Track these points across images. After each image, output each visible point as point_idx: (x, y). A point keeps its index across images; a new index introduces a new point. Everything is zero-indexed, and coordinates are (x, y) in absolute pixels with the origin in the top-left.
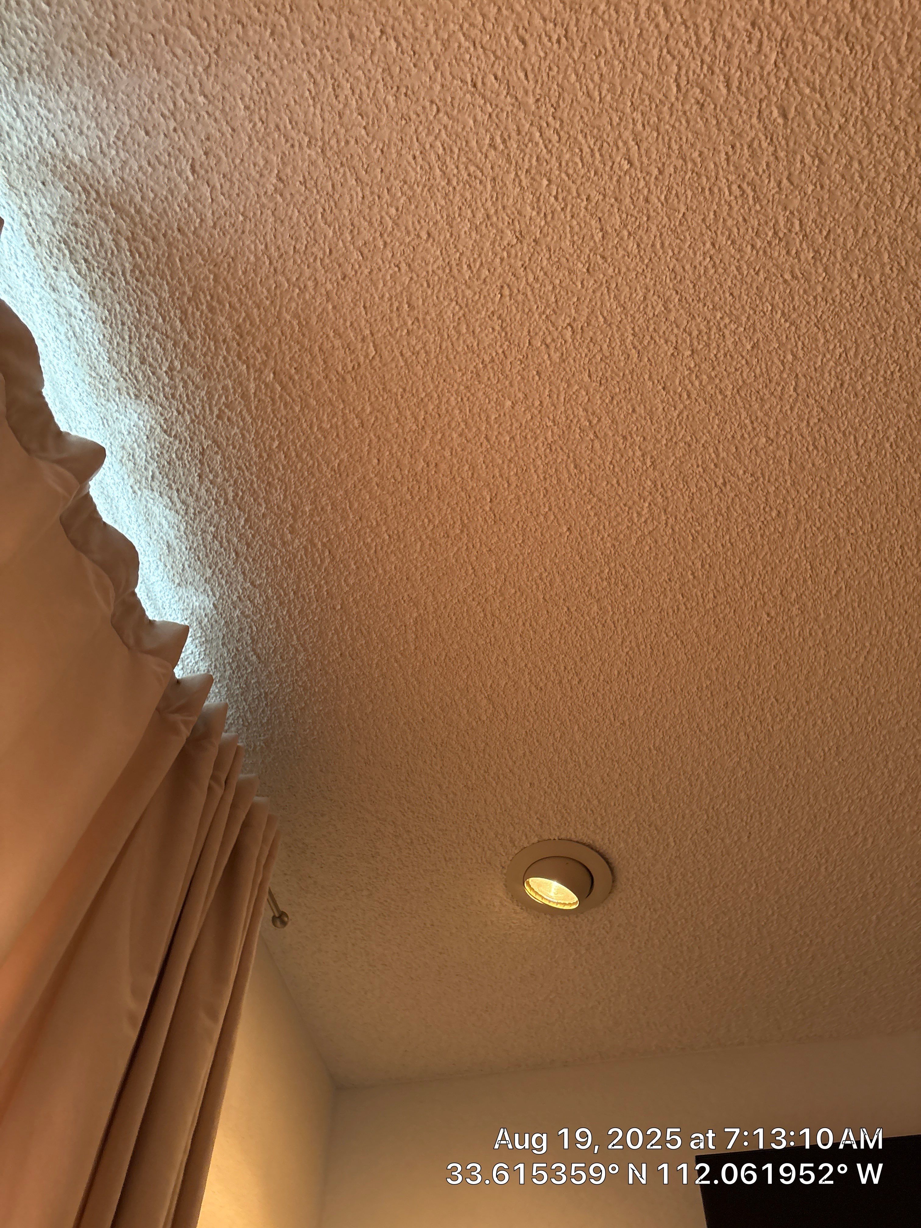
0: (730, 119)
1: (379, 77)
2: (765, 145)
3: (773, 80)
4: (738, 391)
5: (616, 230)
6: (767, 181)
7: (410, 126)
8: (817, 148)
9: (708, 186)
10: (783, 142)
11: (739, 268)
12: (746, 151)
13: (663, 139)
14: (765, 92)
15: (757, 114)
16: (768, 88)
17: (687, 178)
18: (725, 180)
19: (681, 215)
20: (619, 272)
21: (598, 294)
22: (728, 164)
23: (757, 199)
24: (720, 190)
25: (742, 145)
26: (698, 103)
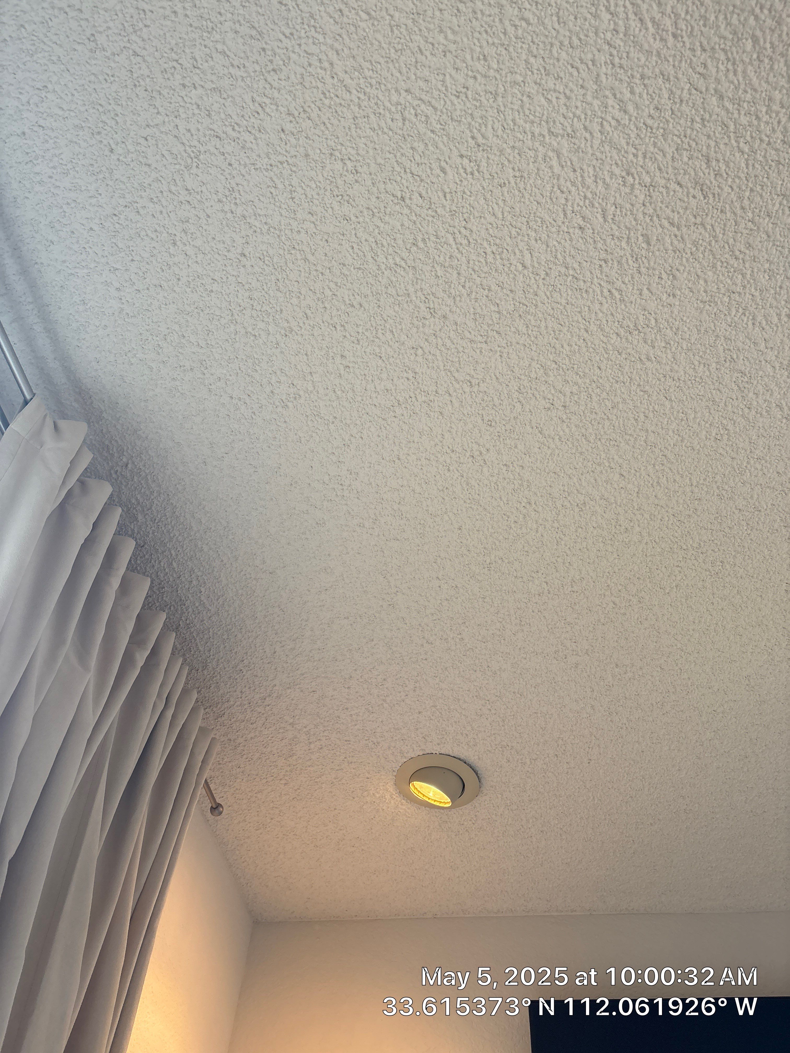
0: (605, 241)
1: (328, 187)
3: (640, 216)
4: (600, 439)
5: (510, 314)
7: (350, 225)
8: (672, 267)
9: (585, 288)
10: (645, 261)
12: (616, 265)
13: (551, 251)
14: (634, 223)
15: (626, 239)
16: (637, 221)
17: (568, 280)
19: (562, 308)
20: (511, 345)
21: (493, 360)
22: (601, 274)
23: (622, 301)
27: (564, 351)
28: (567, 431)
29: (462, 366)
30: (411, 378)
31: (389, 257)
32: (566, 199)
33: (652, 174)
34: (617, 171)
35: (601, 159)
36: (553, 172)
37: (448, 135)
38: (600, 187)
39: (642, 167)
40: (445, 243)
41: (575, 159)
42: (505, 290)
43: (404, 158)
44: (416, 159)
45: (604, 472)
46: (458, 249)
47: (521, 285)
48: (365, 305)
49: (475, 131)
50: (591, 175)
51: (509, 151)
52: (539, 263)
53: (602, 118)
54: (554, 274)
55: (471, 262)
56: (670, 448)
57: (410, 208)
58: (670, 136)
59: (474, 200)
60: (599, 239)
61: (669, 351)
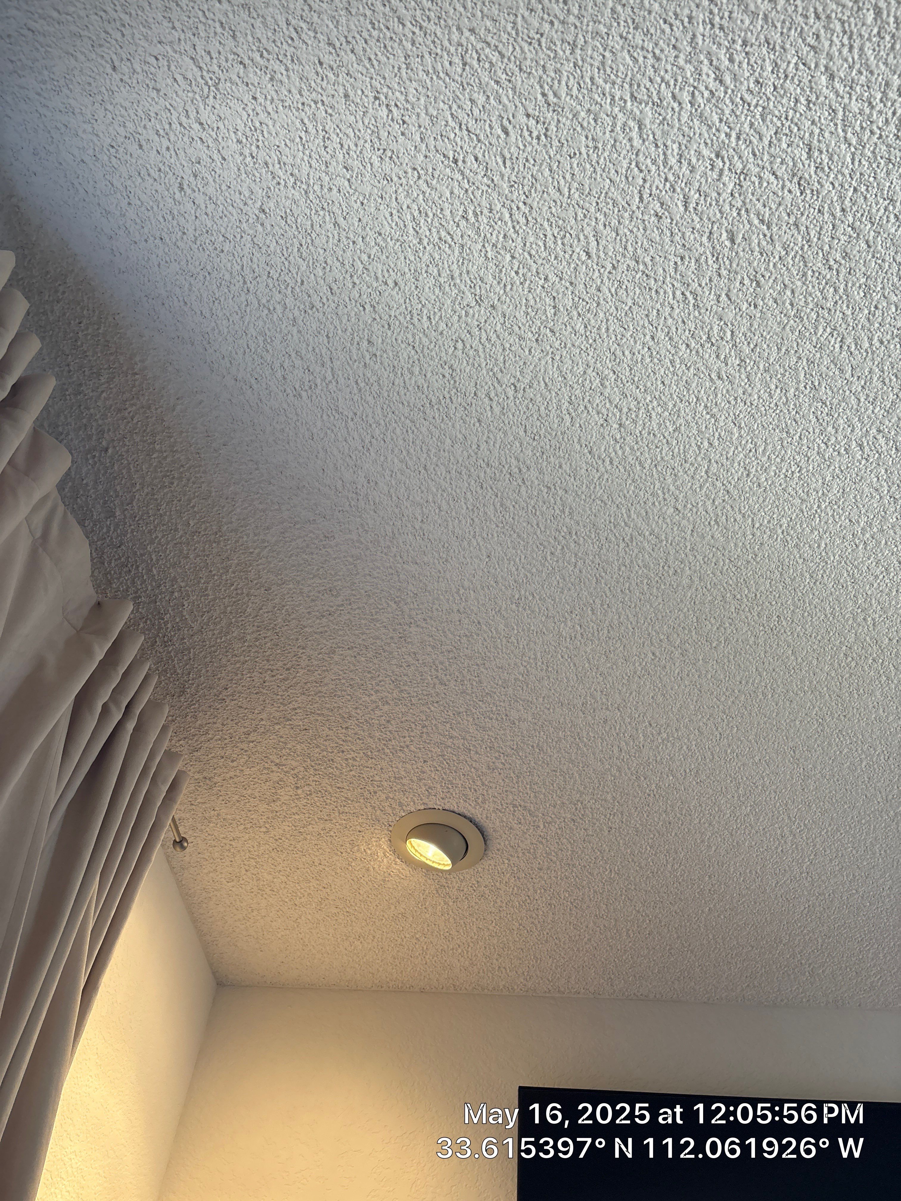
0: (683, 234)
1: (368, 138)
2: (710, 262)
3: (727, 207)
4: (656, 465)
5: (567, 310)
6: (708, 293)
7: (391, 186)
8: (757, 273)
9: (655, 288)
10: (727, 262)
11: (672, 362)
12: (693, 264)
13: (621, 240)
14: (719, 215)
15: (707, 234)
16: (722, 213)
17: (638, 276)
18: (670, 286)
19: (627, 308)
20: (565, 347)
21: (543, 363)
22: (676, 272)
23: (696, 306)
24: (665, 293)
25: (690, 258)
26: (657, 215)
27: (625, 361)
28: (620, 453)
29: (507, 365)
30: (447, 375)
31: (434, 230)
32: (645, 181)
33: (744, 159)
34: (706, 152)
35: (688, 136)
36: (632, 146)
37: (514, 89)
38: (684, 169)
39: (734, 150)
40: (499, 219)
41: (658, 133)
42: (563, 282)
43: (460, 111)
44: (475, 114)
45: (657, 504)
46: (514, 227)
47: (582, 276)
48: (401, 284)
49: (546, 87)
50: (675, 154)
51: (583, 114)
52: (606, 254)
53: (695, 87)
54: (622, 267)
55: (528, 244)
56: (733, 483)
57: (463, 174)
58: (769, 117)
59: (538, 171)
60: (677, 230)
61: (743, 370)
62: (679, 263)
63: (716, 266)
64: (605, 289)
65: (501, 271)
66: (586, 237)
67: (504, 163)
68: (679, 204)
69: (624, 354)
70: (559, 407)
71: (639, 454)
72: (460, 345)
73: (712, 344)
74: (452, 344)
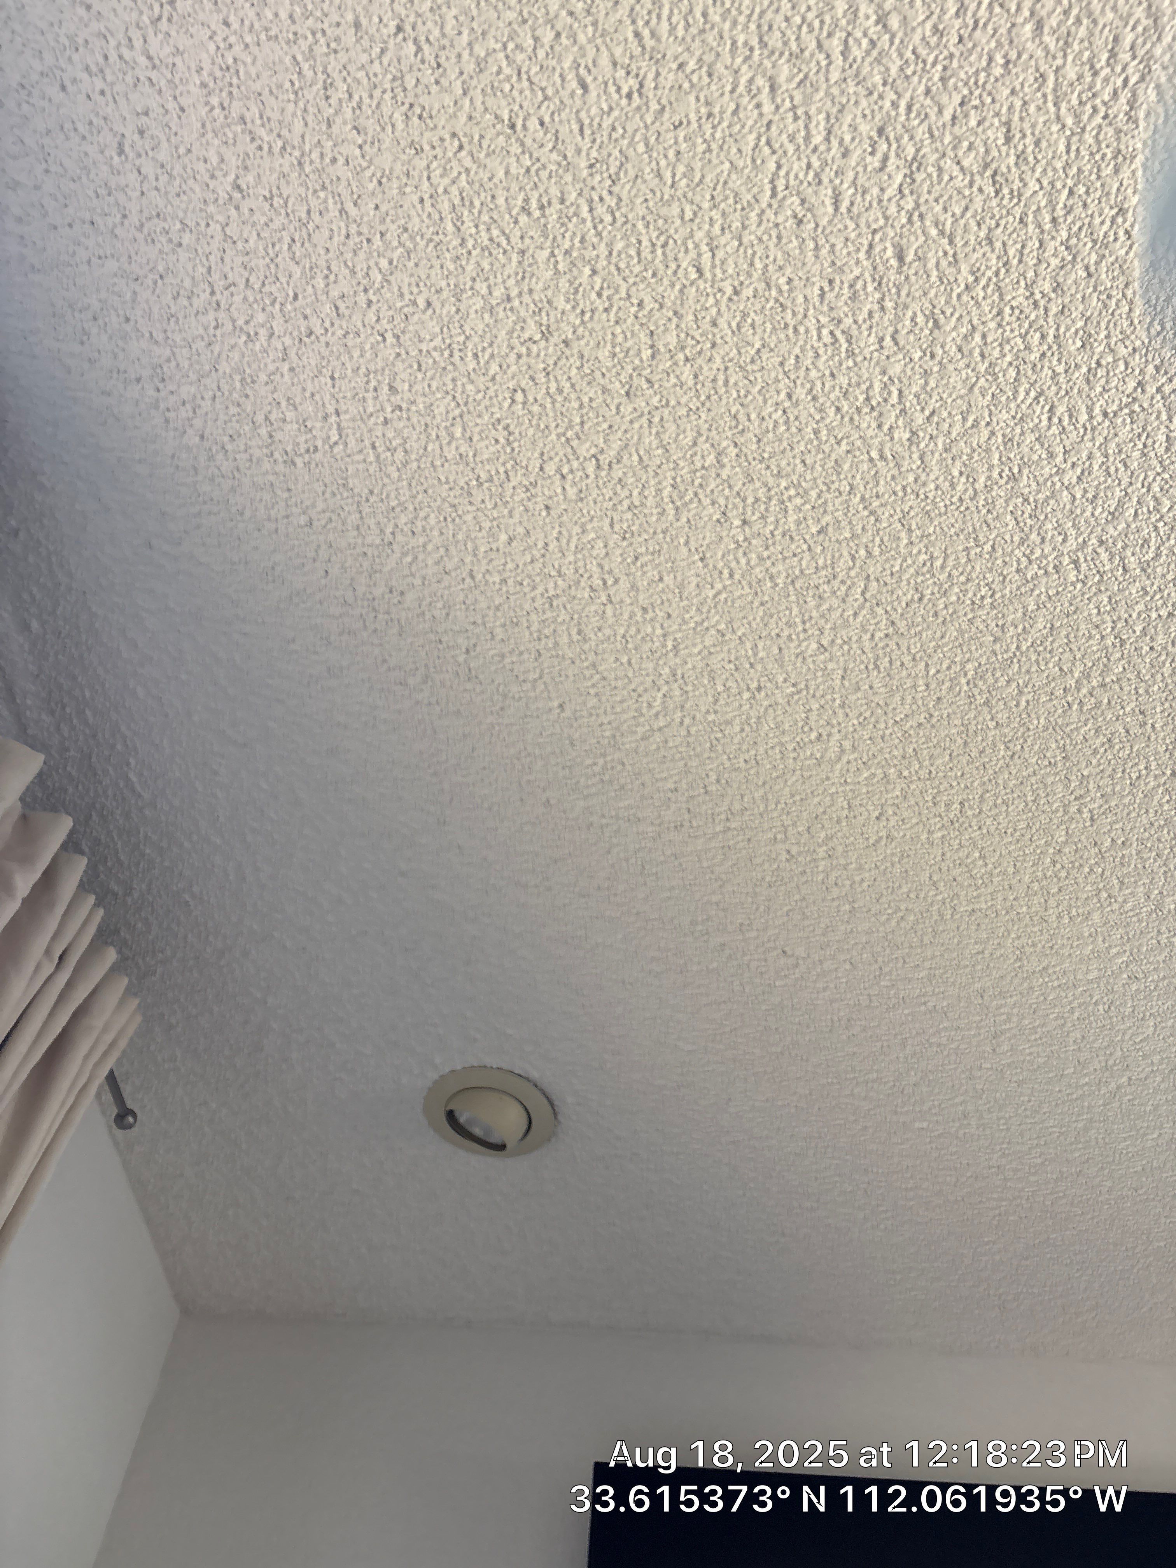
0: (833, 246)
2: (870, 288)
3: (893, 210)
6: (866, 333)
10: (894, 291)
11: (816, 432)
14: (881, 222)
15: (866, 247)
16: (886, 218)
17: (769, 306)
19: (753, 352)
22: (822, 302)
24: (807, 331)
25: (842, 282)
26: (795, 216)
27: (751, 427)
28: (743, 561)
29: (586, 428)
30: (501, 439)
31: (482, 227)
32: (779, 166)
33: (917, 140)
34: (864, 128)
35: (840, 103)
36: (761, 114)
37: (595, 24)
39: (903, 125)
40: (575, 214)
41: (798, 97)
42: (664, 310)
43: (518, 52)
44: (539, 57)
45: (794, 637)
47: (691, 303)
49: (641, 23)
50: (821, 128)
52: (724, 272)
53: (849, 33)
56: (900, 610)
58: (952, 80)
59: (629, 145)
60: (824, 241)
62: (827, 289)
63: (877, 296)
64: (722, 322)
65: (577, 291)
66: (697, 246)
67: (581, 130)
68: (828, 202)
69: (749, 420)
70: (659, 491)
71: (769, 563)
72: (519, 397)
73: (873, 408)
74: (507, 395)
